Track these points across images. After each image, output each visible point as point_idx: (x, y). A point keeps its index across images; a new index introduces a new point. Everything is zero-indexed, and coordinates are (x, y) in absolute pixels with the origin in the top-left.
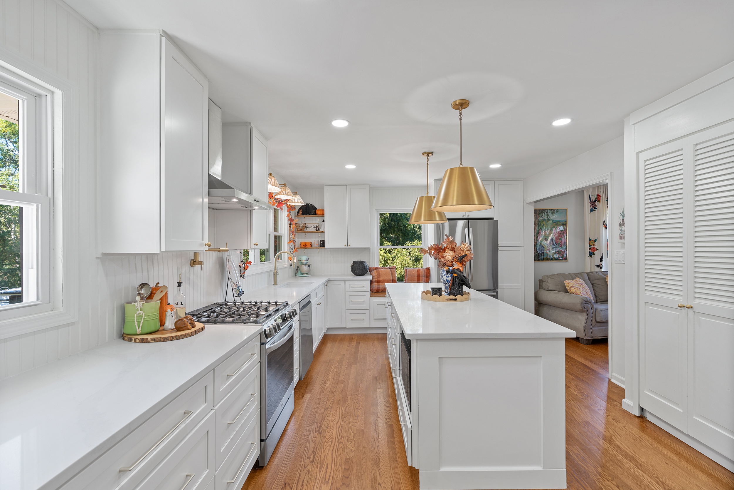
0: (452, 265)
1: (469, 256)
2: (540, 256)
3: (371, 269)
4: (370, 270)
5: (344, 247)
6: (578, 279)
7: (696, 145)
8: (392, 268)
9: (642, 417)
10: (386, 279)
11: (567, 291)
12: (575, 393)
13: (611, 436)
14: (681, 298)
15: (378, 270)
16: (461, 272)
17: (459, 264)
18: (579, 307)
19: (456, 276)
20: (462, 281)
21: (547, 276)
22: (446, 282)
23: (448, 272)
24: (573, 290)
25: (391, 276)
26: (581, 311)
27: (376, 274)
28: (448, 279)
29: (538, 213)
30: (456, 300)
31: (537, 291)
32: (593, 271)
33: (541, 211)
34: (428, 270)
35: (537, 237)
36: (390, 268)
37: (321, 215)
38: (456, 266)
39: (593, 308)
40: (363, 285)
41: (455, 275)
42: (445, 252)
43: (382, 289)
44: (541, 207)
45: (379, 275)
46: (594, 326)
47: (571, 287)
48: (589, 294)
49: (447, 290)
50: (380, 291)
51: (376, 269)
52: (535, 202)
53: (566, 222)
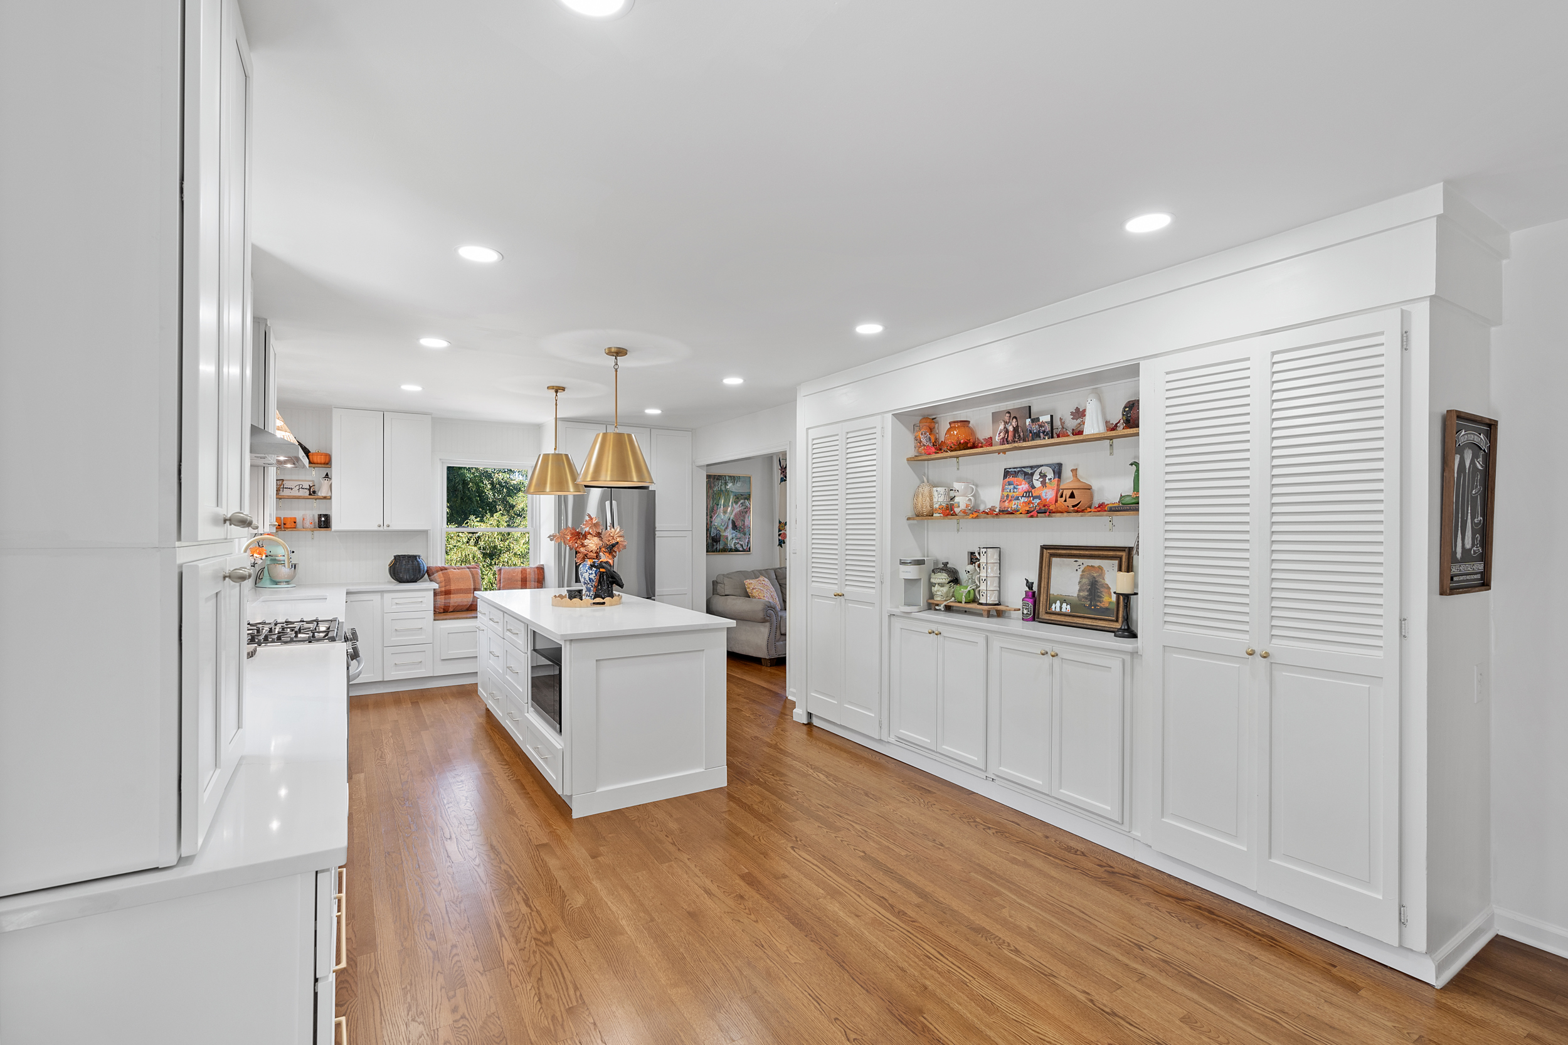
0: (598, 557)
1: (622, 544)
2: (714, 544)
3: (431, 570)
4: (430, 573)
5: (376, 528)
6: (761, 578)
7: (848, 433)
8: (473, 568)
9: (809, 724)
10: (462, 587)
11: (747, 595)
12: (748, 715)
13: (776, 744)
14: (836, 587)
15: (446, 571)
16: (610, 566)
17: (608, 555)
18: (761, 615)
19: (603, 572)
20: (613, 577)
21: (723, 575)
22: (589, 582)
23: (592, 566)
24: (755, 593)
25: (472, 581)
26: (764, 621)
27: (443, 579)
28: (592, 576)
29: (713, 480)
30: (604, 603)
31: (710, 598)
32: (782, 566)
33: (716, 477)
34: (541, 570)
35: (711, 517)
36: (468, 568)
37: (321, 464)
38: (604, 558)
39: (778, 615)
40: (420, 600)
41: (602, 570)
42: (586, 538)
43: (453, 606)
44: (716, 471)
45: (448, 581)
46: (778, 641)
47: (753, 589)
48: (774, 597)
49: (588, 593)
50: (451, 610)
51: (442, 570)
52: (708, 465)
53: (750, 495)
